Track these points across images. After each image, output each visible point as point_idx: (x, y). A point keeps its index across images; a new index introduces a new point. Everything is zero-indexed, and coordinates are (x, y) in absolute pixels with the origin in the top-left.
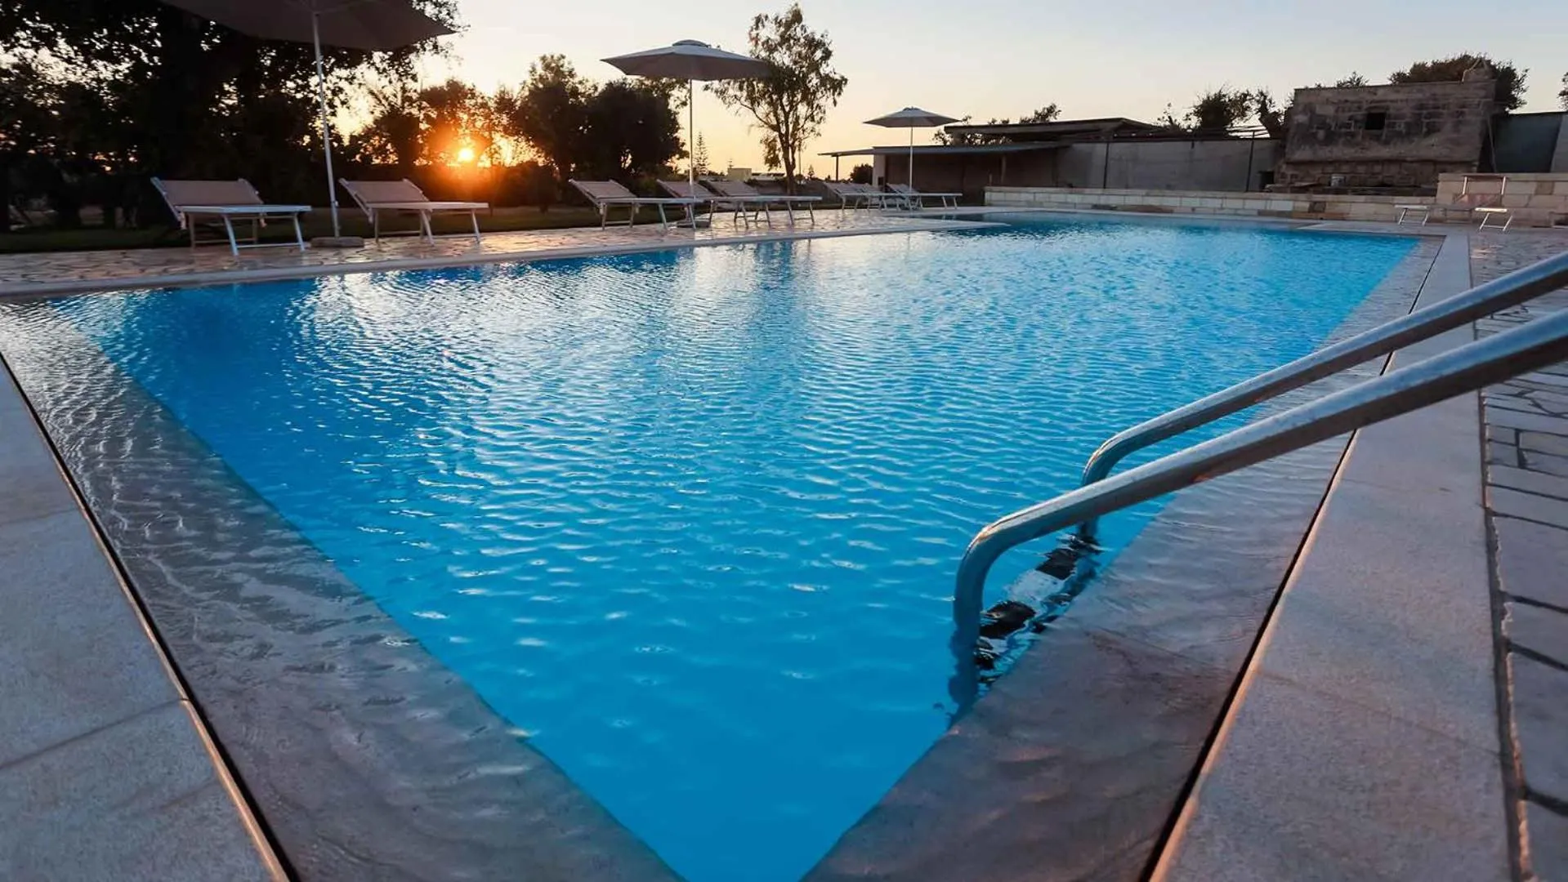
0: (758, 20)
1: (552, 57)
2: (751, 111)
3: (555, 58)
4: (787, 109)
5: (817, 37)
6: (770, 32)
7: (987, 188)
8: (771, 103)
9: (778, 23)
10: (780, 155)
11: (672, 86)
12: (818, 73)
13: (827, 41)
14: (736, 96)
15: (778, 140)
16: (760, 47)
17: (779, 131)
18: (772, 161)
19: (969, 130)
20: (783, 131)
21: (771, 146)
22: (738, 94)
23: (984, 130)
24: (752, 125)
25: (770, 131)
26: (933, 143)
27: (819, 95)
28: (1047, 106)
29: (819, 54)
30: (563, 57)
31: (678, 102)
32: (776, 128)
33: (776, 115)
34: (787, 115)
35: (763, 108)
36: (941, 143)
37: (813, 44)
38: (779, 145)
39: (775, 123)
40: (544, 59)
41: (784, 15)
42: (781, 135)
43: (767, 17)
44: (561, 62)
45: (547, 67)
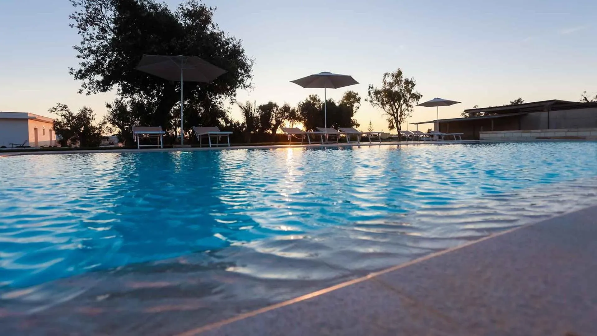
0: (385, 75)
1: (313, 96)
2: (383, 109)
3: (314, 96)
4: (397, 107)
5: (410, 80)
6: (390, 79)
7: (480, 132)
8: (391, 106)
9: (393, 76)
10: (395, 125)
11: (354, 102)
12: (410, 93)
13: (413, 80)
14: (377, 103)
15: (394, 119)
16: (386, 85)
17: (394, 116)
18: (391, 127)
19: (478, 111)
20: (396, 115)
21: (391, 121)
22: (378, 102)
23: (485, 110)
24: (383, 114)
25: (390, 116)
26: (461, 117)
27: (410, 101)
28: (517, 99)
29: (410, 86)
30: (317, 95)
31: (356, 108)
32: (393, 115)
33: (393, 110)
34: (397, 110)
35: (388, 107)
36: (463, 117)
37: (407, 82)
38: (394, 121)
39: (393, 113)
40: (310, 96)
41: (395, 72)
42: (395, 118)
43: (389, 74)
44: (316, 97)
45: (311, 99)
